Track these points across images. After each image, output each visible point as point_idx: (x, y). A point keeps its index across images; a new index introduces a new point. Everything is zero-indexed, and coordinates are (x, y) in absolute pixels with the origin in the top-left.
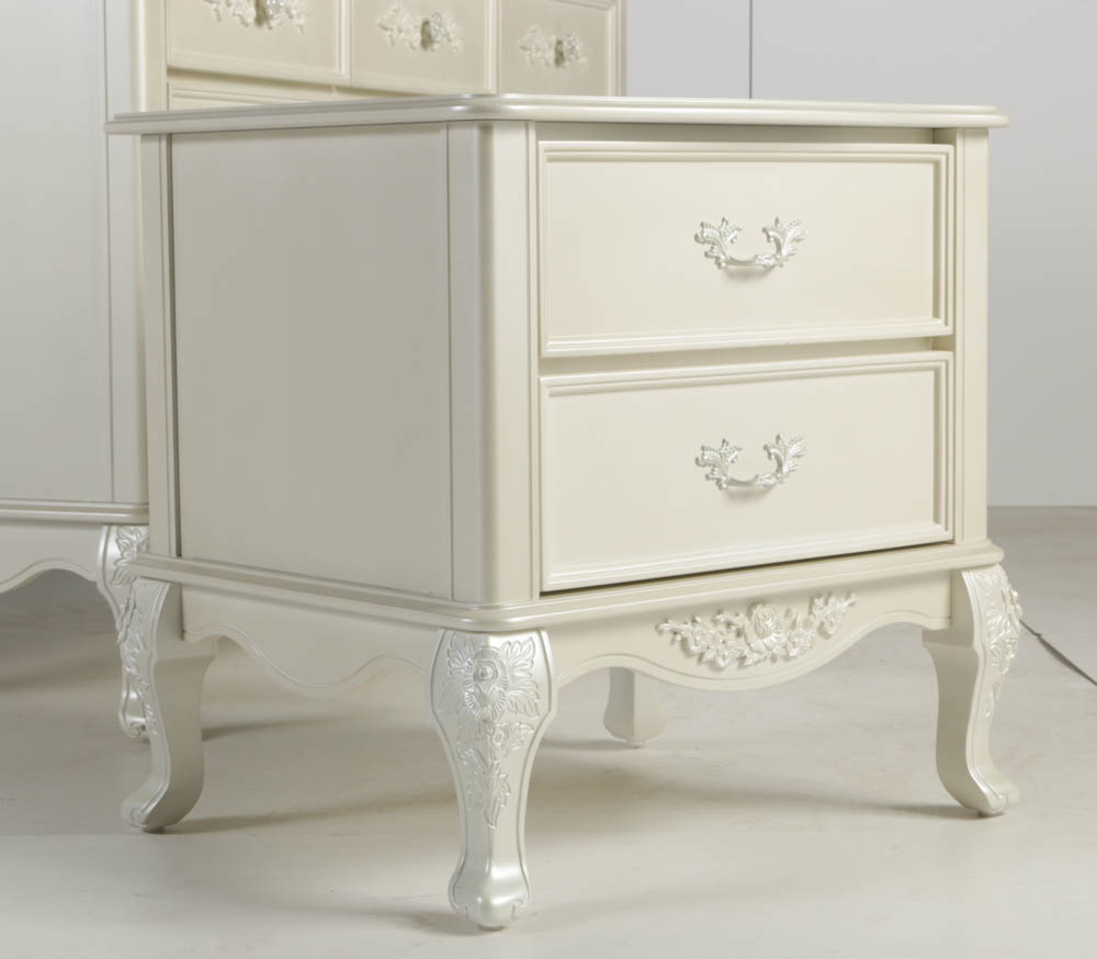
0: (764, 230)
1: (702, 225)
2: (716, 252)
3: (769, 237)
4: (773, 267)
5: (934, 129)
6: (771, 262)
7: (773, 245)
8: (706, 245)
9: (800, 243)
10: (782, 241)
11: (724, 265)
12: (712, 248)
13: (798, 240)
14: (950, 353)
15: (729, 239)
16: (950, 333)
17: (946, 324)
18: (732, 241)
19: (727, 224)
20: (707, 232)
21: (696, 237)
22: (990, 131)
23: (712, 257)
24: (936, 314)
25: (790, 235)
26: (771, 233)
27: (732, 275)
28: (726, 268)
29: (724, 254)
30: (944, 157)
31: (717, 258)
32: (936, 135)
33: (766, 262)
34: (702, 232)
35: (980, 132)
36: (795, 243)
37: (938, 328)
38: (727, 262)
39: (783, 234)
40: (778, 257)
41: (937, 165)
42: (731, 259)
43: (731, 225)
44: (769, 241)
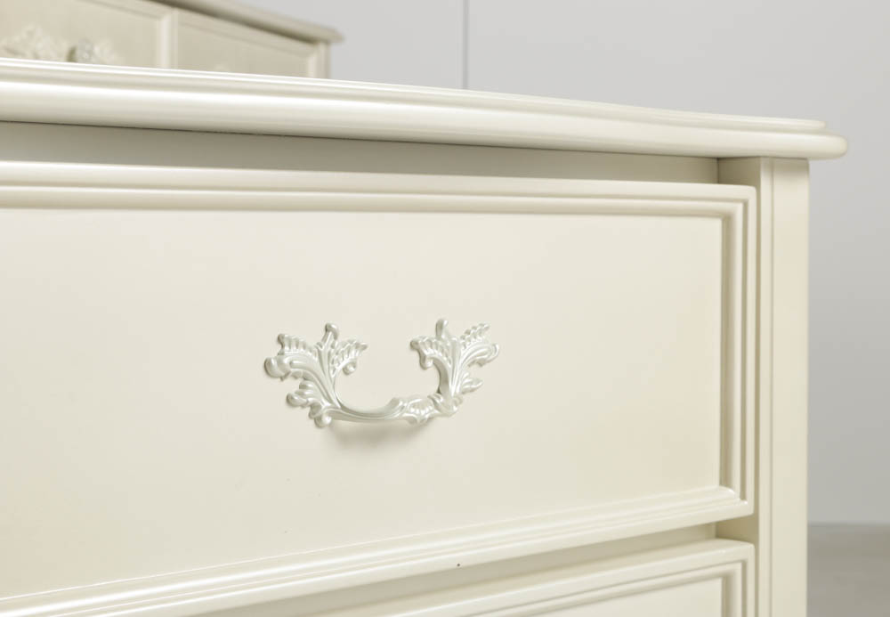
0: (414, 346)
1: (280, 340)
2: (312, 394)
3: (422, 359)
4: (430, 419)
5: (719, 159)
6: (426, 412)
7: (432, 375)
8: (289, 381)
9: (486, 367)
10: (449, 366)
11: (327, 420)
12: (303, 387)
13: (481, 363)
14: (750, 546)
15: (339, 368)
16: (750, 512)
17: (743, 497)
18: (345, 371)
19: (336, 337)
20: (291, 354)
21: (267, 366)
22: (812, 164)
23: (303, 406)
24: (725, 480)
25: (464, 353)
26: (428, 352)
27: (344, 440)
28: (331, 425)
29: (330, 400)
30: (740, 207)
31: (314, 407)
32: (723, 168)
33: (414, 413)
34: (281, 354)
35: (796, 164)
36: (475, 366)
37: (729, 504)
38: (332, 414)
39: (453, 351)
40: (440, 400)
41: (727, 220)
42: (343, 407)
43: (341, 338)
44: (423, 367)
